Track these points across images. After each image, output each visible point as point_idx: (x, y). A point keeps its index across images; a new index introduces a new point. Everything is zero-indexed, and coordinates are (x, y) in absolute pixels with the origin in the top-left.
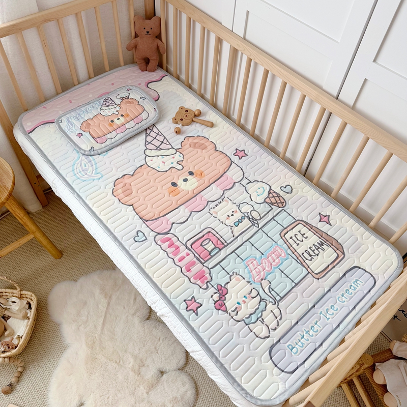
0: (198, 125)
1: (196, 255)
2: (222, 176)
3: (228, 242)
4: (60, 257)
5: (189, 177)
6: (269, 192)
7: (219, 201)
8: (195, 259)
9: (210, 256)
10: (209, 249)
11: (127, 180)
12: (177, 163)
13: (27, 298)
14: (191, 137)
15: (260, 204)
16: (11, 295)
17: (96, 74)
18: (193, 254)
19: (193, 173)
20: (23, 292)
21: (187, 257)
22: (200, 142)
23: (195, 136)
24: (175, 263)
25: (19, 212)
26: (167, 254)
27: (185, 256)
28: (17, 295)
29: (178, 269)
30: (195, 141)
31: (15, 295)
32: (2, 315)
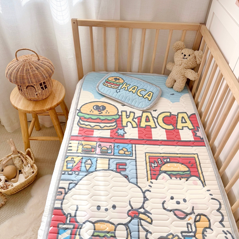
20: (35, 165)
25: (55, 122)
31: (31, 164)
32: (20, 170)
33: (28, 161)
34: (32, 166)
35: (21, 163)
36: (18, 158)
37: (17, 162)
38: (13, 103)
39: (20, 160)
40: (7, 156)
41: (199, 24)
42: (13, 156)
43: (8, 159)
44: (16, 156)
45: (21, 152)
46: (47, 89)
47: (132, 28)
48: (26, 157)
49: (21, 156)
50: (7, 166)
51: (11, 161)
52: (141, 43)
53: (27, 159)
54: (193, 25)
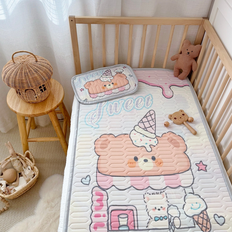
0: (185, 128)
1: (109, 220)
2: (174, 174)
3: (139, 228)
5: (150, 160)
6: (202, 211)
7: (158, 191)
8: (106, 223)
9: (117, 229)
10: (121, 223)
11: (110, 138)
12: (150, 146)
13: (35, 171)
14: (174, 133)
15: (188, 216)
16: (30, 164)
18: (108, 218)
19: (155, 159)
20: (35, 167)
21: (102, 217)
22: (178, 141)
23: (177, 134)
24: (91, 215)
25: (55, 123)
26: (92, 205)
27: (102, 215)
28: (32, 167)
29: (90, 221)
30: (175, 138)
32: (20, 172)
33: (27, 164)
34: (32, 169)
35: (20, 166)
36: (17, 161)
37: (16, 165)
38: (11, 106)
39: (20, 162)
40: (5, 159)
41: (202, 19)
42: (11, 159)
43: (7, 162)
44: (15, 159)
45: (20, 154)
46: (46, 91)
47: (133, 24)
48: (25, 159)
49: (20, 158)
50: (6, 169)
51: (10, 164)
52: (142, 38)
53: (26, 161)
54: (196, 20)
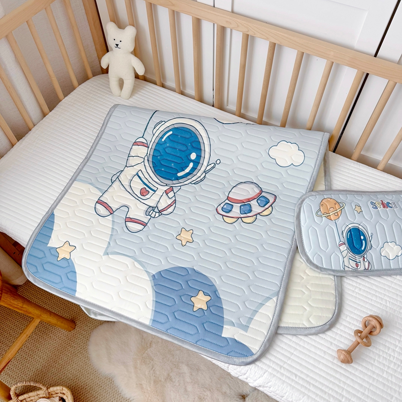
4: (74, 327)
13: (57, 393)
16: (36, 397)
17: (51, 108)
20: (51, 389)
25: (16, 303)
28: (44, 395)
31: (41, 396)
34: (49, 397)
